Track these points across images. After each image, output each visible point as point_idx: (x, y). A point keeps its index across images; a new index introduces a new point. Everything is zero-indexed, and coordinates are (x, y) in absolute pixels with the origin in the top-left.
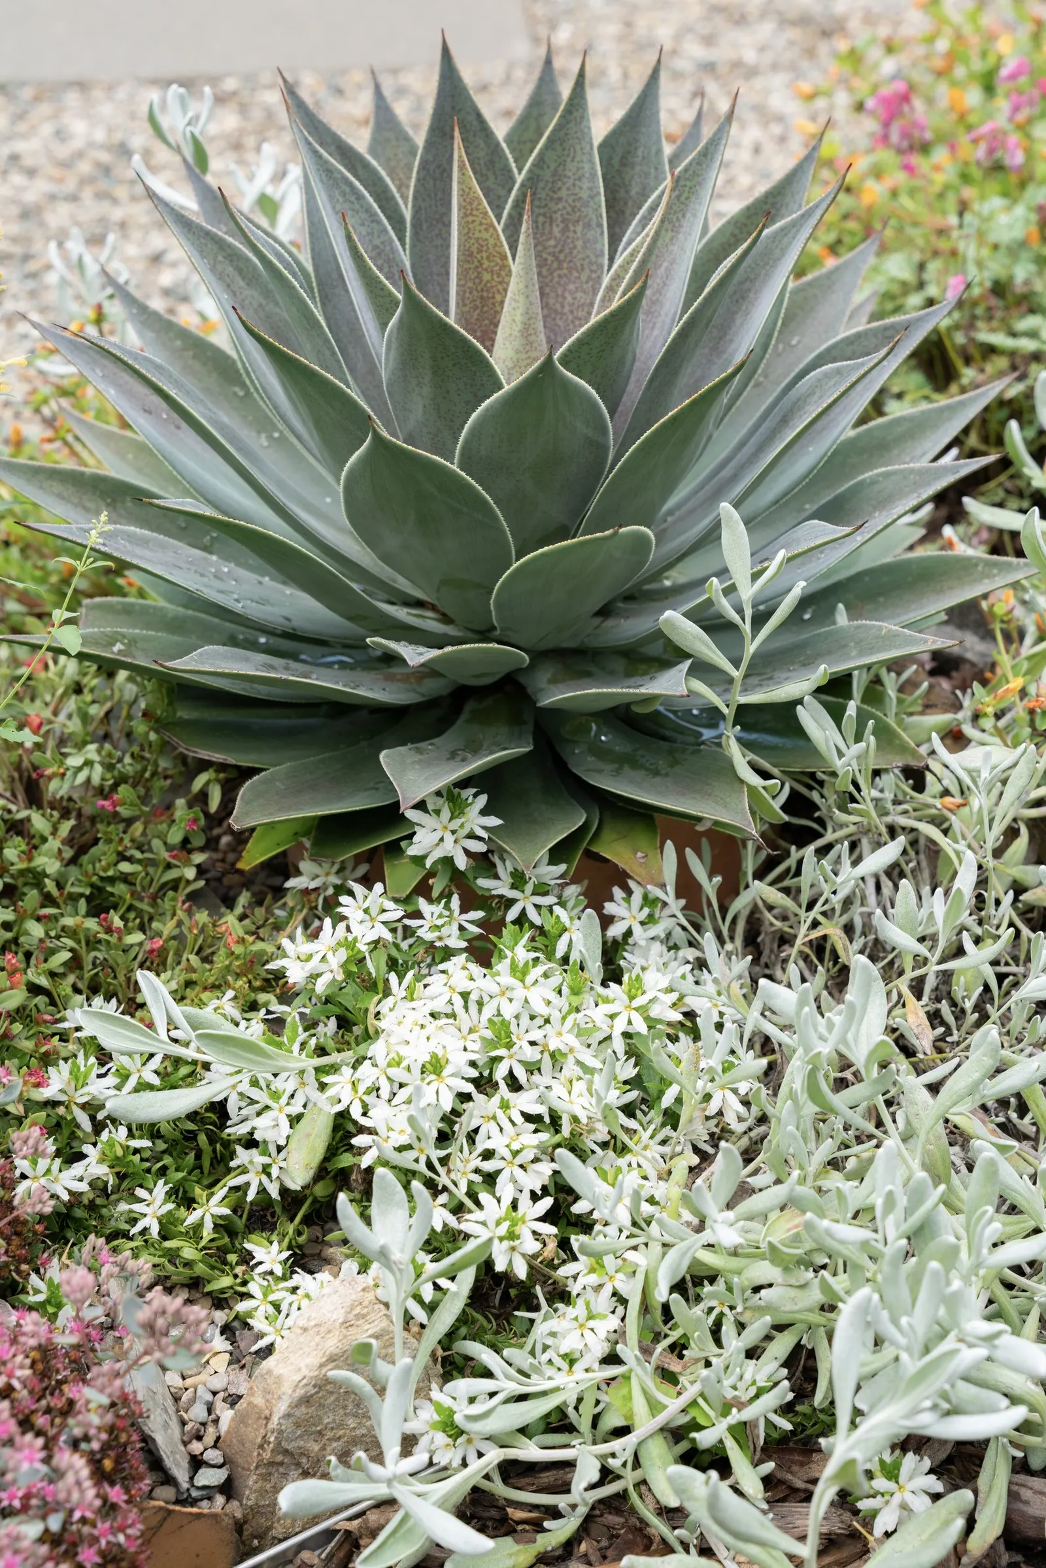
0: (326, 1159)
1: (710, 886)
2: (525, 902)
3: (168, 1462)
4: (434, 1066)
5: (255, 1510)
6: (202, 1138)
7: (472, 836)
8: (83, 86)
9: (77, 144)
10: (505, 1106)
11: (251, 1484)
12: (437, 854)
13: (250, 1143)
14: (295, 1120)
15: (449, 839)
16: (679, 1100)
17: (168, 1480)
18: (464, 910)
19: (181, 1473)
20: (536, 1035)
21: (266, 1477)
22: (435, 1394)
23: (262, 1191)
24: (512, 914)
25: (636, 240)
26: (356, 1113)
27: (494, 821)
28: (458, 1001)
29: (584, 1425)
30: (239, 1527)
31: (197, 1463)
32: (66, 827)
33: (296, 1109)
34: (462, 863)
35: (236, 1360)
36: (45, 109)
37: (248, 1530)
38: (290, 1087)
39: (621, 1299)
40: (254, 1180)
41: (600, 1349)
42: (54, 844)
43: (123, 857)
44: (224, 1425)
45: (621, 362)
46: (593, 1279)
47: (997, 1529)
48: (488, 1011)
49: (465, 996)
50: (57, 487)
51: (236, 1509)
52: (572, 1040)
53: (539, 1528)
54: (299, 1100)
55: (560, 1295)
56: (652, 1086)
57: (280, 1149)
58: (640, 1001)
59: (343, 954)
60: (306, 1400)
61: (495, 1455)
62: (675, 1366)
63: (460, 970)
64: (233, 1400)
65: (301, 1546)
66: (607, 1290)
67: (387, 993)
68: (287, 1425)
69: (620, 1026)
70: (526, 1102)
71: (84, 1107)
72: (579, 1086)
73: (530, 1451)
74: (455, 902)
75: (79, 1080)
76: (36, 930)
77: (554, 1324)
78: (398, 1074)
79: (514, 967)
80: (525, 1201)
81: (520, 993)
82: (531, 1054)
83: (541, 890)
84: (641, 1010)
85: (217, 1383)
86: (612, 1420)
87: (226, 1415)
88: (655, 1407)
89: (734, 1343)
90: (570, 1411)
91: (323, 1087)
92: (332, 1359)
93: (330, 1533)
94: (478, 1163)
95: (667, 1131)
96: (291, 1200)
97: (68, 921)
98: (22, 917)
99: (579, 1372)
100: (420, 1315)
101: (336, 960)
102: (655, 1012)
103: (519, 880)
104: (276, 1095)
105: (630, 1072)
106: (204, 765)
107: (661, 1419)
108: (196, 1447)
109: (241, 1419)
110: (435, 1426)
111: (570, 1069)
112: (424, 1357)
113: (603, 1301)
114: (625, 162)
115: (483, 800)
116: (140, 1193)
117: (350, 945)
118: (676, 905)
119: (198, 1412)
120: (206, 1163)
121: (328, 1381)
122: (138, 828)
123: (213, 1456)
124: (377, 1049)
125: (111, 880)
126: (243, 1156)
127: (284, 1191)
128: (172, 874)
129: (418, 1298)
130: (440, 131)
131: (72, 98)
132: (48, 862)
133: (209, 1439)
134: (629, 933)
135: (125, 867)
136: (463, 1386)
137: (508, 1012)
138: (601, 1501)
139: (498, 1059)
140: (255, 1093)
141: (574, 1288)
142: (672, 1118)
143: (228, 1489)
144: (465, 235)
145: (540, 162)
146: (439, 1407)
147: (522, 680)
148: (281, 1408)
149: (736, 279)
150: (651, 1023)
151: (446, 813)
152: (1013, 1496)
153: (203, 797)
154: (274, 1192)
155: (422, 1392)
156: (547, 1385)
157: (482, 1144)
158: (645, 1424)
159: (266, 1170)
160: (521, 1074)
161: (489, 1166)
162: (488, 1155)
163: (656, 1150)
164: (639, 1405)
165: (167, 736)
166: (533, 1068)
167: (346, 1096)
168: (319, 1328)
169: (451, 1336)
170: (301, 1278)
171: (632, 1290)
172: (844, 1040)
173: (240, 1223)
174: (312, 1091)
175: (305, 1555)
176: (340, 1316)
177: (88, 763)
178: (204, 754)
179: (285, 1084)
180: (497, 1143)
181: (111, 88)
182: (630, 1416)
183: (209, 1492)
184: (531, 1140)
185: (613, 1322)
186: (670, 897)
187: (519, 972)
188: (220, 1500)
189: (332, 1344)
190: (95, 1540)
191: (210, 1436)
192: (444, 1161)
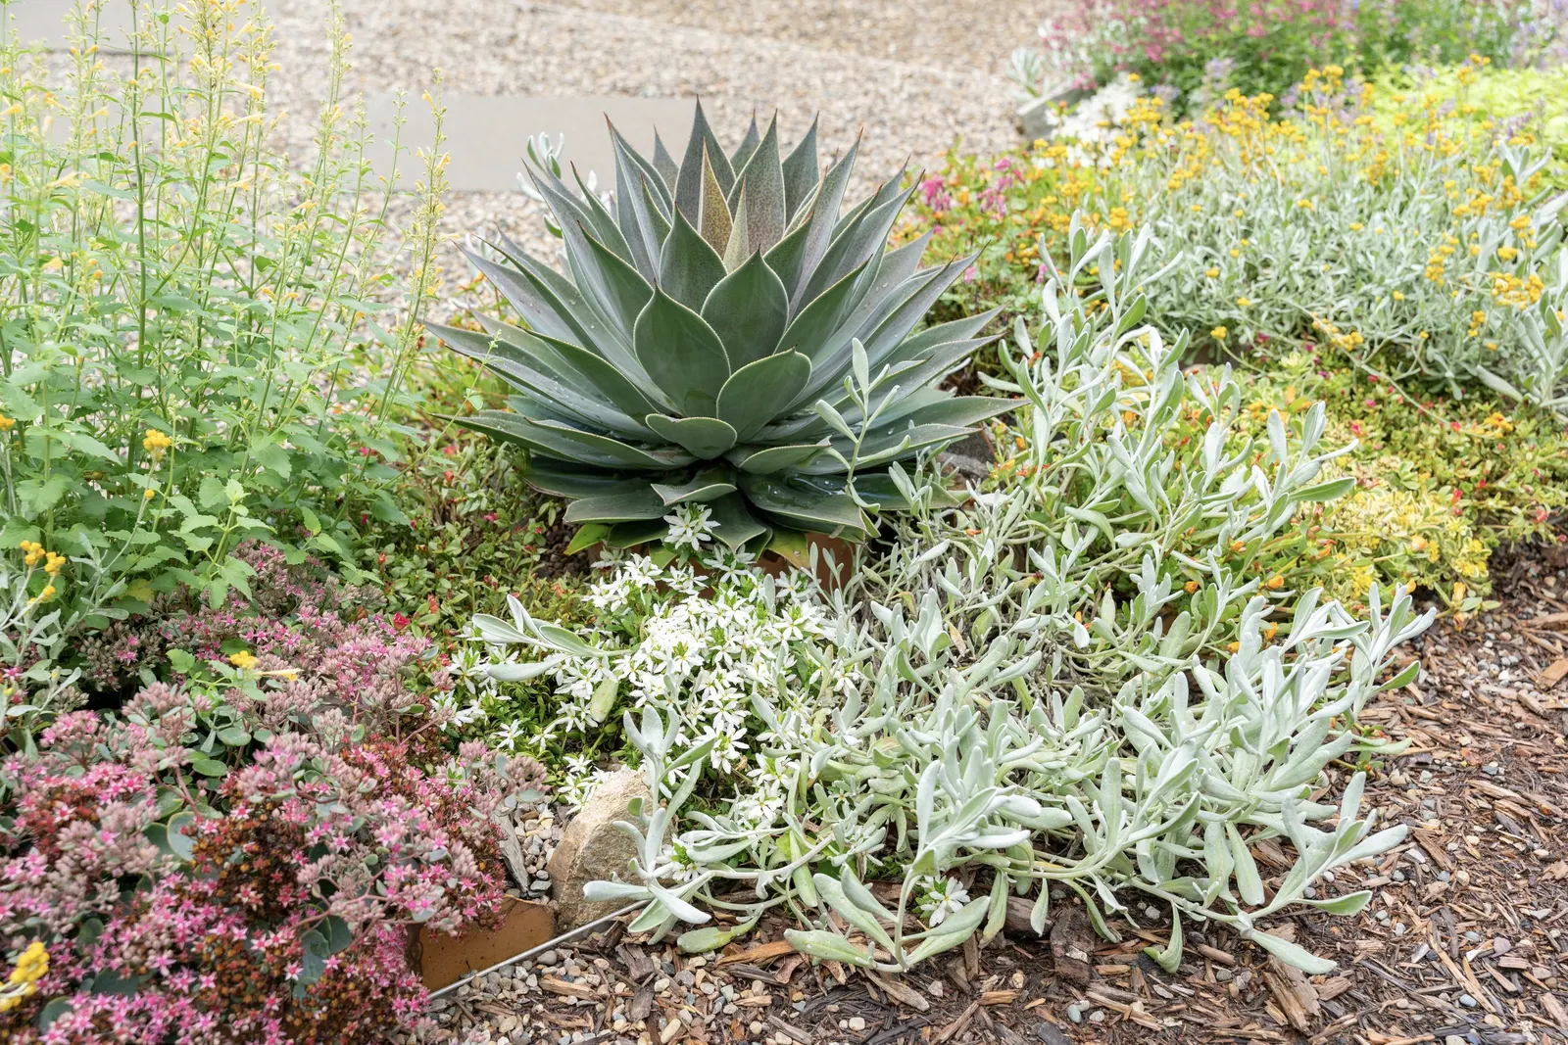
0: (612, 712)
1: (836, 571)
2: (731, 573)
3: (516, 874)
4: (680, 651)
5: (567, 907)
6: (540, 699)
7: (702, 531)
8: (481, 193)
9: (478, 219)
10: (719, 677)
11: (564, 890)
12: (683, 540)
13: (570, 699)
14: (596, 686)
15: (690, 532)
16: (819, 682)
17: (516, 885)
18: (696, 574)
19: (524, 882)
20: (739, 638)
21: (573, 886)
22: (675, 839)
23: (575, 728)
24: (724, 579)
25: (802, 211)
26: (632, 679)
27: (715, 524)
28: (693, 620)
29: (761, 861)
30: (557, 915)
31: (532, 878)
32: (466, 532)
33: (596, 679)
34: (696, 546)
35: (556, 823)
36: (461, 203)
37: (561, 919)
38: (594, 667)
39: (784, 790)
40: (570, 721)
41: (772, 817)
42: (458, 540)
43: (497, 549)
44: (549, 856)
45: (795, 270)
46: (769, 777)
47: (1001, 925)
48: (711, 624)
49: (697, 616)
50: (468, 343)
51: (554, 904)
52: (759, 641)
53: (733, 923)
54: (599, 675)
55: (749, 790)
56: (803, 672)
57: (587, 702)
58: (800, 621)
59: (627, 590)
60: (599, 839)
61: (709, 874)
62: (814, 828)
63: (694, 604)
64: (554, 843)
65: (592, 930)
66: (776, 785)
67: (652, 615)
68: (588, 854)
69: (787, 635)
70: (732, 676)
71: (472, 679)
72: (764, 667)
73: (731, 873)
74: (691, 570)
75: (469, 663)
76: (446, 584)
77: (744, 803)
78: (658, 655)
79: (726, 599)
80: (730, 731)
81: (730, 613)
82: (736, 649)
83: (740, 567)
84: (799, 626)
85: (545, 835)
86: (778, 859)
87: (550, 852)
88: (803, 850)
89: (850, 814)
90: (754, 854)
91: (612, 667)
92: (616, 815)
93: (610, 923)
94: (702, 708)
95: (811, 700)
96: (591, 734)
97: (465, 581)
98: (439, 576)
99: (759, 829)
100: (668, 793)
101: (623, 594)
102: (808, 628)
103: (728, 560)
104: (585, 672)
105: (791, 663)
106: (546, 498)
107: (807, 857)
108: (532, 869)
109: (561, 852)
110: (674, 858)
111: (757, 658)
112: (667, 820)
113: (774, 790)
114: (795, 176)
115: (709, 512)
116: (503, 726)
117: (632, 585)
118: (817, 582)
119: (534, 849)
120: (542, 714)
121: (613, 828)
122: (507, 535)
123: (542, 874)
124: (646, 644)
125: (490, 562)
126: (565, 707)
127: (588, 728)
128: (526, 561)
129: (667, 784)
130: (694, 152)
131: (476, 198)
132: (454, 549)
133: (540, 864)
134: (789, 596)
135: (499, 555)
136: (691, 835)
137: (723, 624)
138: (768, 910)
139: (716, 652)
140: (572, 671)
141: (757, 784)
142: (814, 692)
143: (550, 893)
144: (707, 205)
145: (749, 171)
146: (678, 848)
147: (730, 458)
148: (585, 843)
149: (861, 228)
150: (806, 634)
151: (688, 517)
152: (1009, 907)
153: (545, 517)
154: (582, 727)
155: (667, 840)
156: (740, 835)
157: (705, 699)
158: (798, 860)
159: (578, 715)
160: (729, 660)
161: (709, 711)
162: (709, 704)
163: (805, 709)
164: (795, 849)
165: (527, 481)
166: (736, 658)
167: (627, 670)
168: (609, 797)
169: (683, 809)
170: (599, 774)
171: (791, 785)
172: (918, 638)
173: (561, 749)
174: (606, 671)
175: (595, 935)
176: (621, 790)
177: (479, 498)
178: (547, 491)
179: (591, 666)
180: (715, 698)
181: (496, 195)
182: (788, 855)
183: (539, 893)
184: (733, 695)
185: (780, 802)
186: (814, 576)
187: (730, 602)
188: (546, 899)
189: (616, 806)
190: (474, 903)
191: (541, 863)
192: (684, 708)
